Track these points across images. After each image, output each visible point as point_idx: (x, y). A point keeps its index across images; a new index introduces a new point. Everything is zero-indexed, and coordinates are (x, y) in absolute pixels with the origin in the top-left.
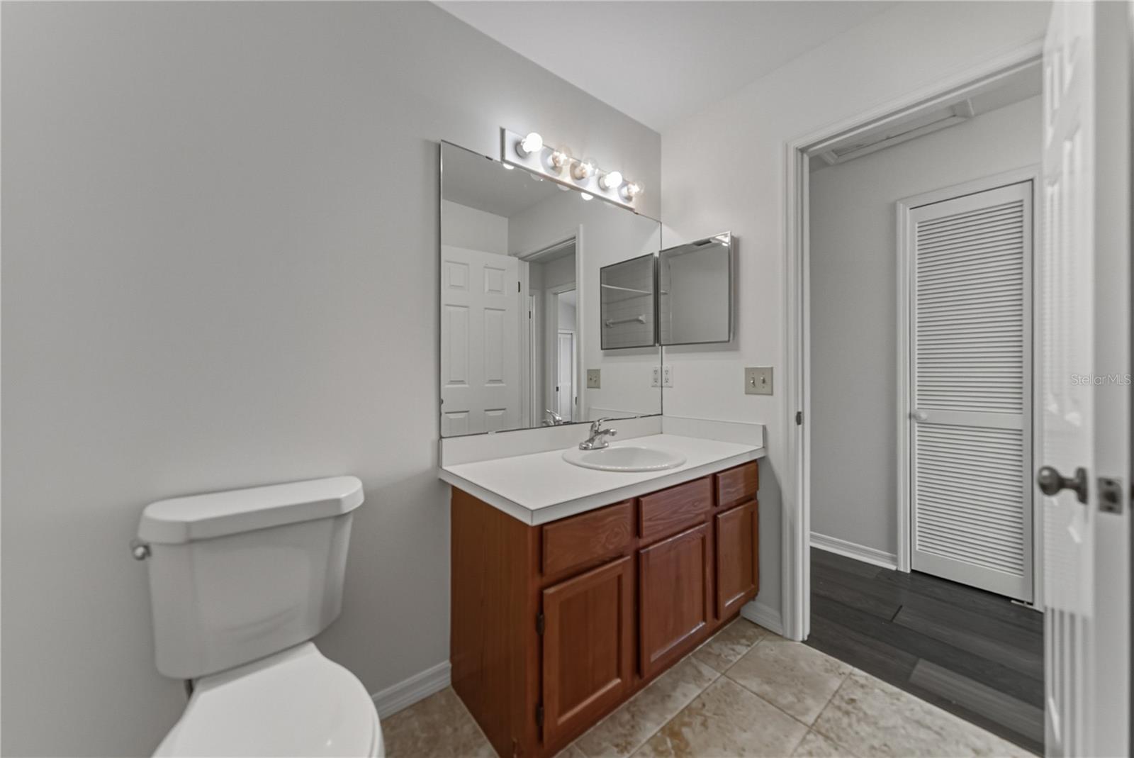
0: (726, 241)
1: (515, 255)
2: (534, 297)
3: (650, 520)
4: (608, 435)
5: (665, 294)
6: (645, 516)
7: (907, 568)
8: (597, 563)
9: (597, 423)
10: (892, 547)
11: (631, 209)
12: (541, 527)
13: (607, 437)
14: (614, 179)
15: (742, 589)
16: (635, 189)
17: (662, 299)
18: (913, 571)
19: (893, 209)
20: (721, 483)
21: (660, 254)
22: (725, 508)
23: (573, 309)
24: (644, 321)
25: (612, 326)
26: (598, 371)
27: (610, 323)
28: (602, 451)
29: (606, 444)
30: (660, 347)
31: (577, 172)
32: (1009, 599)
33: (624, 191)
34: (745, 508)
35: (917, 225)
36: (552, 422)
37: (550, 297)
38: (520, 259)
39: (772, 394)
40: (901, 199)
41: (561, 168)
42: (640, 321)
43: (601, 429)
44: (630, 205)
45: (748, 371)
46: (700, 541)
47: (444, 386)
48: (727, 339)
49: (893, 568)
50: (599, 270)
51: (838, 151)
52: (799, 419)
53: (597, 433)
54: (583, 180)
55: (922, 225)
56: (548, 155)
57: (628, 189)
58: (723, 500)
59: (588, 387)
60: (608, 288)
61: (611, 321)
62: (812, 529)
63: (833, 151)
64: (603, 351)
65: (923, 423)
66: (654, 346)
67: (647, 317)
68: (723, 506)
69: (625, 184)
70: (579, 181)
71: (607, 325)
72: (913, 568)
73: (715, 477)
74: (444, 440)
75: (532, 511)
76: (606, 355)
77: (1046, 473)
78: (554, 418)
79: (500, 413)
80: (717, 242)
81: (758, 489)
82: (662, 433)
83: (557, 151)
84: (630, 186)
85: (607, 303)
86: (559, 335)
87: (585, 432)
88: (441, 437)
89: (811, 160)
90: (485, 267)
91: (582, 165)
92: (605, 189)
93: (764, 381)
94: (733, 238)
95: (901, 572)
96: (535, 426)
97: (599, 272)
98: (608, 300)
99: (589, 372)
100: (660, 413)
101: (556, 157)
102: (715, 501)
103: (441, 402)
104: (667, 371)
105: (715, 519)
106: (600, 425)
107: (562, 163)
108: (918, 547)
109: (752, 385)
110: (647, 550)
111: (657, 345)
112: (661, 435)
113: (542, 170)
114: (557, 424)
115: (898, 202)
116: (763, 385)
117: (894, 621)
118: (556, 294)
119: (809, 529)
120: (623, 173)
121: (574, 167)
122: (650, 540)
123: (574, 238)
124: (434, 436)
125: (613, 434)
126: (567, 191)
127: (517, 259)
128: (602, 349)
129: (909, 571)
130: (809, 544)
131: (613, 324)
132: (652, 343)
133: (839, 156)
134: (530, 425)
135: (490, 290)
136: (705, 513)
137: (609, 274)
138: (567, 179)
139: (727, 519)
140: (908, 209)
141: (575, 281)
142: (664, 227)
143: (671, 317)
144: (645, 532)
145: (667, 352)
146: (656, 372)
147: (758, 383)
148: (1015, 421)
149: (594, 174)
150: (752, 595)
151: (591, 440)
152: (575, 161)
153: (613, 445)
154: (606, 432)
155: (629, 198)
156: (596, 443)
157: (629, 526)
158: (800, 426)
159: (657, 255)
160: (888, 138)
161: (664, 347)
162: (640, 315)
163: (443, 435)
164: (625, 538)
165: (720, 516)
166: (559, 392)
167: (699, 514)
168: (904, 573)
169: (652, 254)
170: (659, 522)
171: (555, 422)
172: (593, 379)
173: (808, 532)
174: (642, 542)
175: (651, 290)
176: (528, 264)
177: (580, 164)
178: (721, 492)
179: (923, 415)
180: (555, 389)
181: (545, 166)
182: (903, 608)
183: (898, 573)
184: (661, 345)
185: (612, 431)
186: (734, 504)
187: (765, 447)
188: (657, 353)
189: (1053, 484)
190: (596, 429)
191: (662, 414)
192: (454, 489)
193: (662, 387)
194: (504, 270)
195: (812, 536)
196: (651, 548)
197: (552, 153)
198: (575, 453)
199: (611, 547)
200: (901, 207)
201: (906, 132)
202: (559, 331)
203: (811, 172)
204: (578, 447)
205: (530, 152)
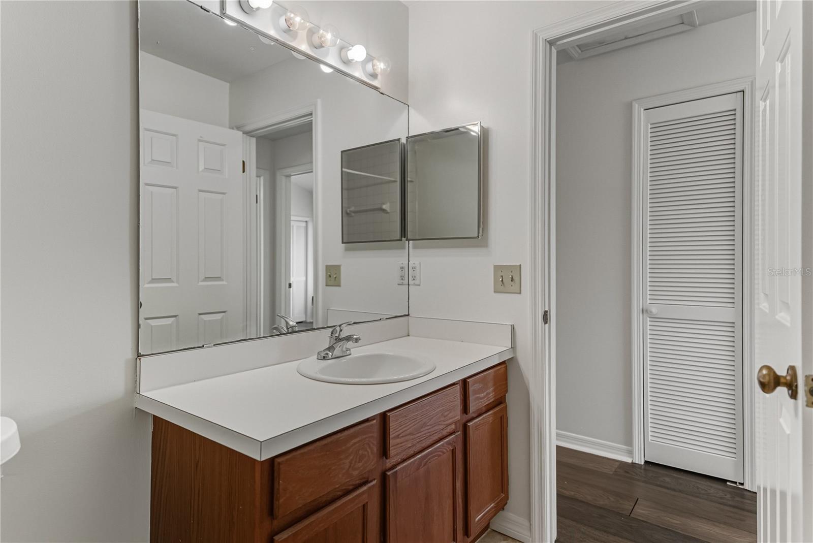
0: (475, 130)
1: (238, 128)
2: (262, 178)
3: (398, 437)
4: (350, 343)
5: (411, 181)
6: (392, 433)
7: (641, 461)
8: (340, 493)
9: (338, 329)
10: (628, 441)
11: (376, 88)
12: (272, 460)
13: (350, 344)
14: (358, 53)
15: (492, 500)
16: (381, 66)
17: (410, 187)
18: (646, 462)
19: (629, 107)
20: (471, 389)
21: (407, 141)
22: (474, 415)
23: (309, 194)
24: (388, 210)
25: (353, 214)
26: (337, 268)
27: (351, 211)
28: (343, 360)
29: (348, 352)
30: (407, 242)
31: (316, 39)
32: (725, 481)
33: (369, 67)
34: (495, 413)
35: (650, 126)
36: (285, 328)
37: (281, 180)
38: (244, 133)
39: (520, 293)
40: (635, 100)
41: (296, 33)
42: (384, 211)
43: (343, 335)
44: (375, 83)
45: (497, 268)
46: (450, 453)
47: (144, 285)
48: (477, 235)
49: (629, 460)
50: (340, 152)
51: (583, 47)
52: (546, 318)
53: (338, 340)
54: (322, 49)
55: (656, 126)
56: (281, 16)
57: (373, 66)
58: (473, 407)
59: (327, 285)
60: (348, 173)
61: (352, 209)
62: (557, 428)
63: (577, 46)
64: (344, 245)
65: (654, 318)
66: (401, 240)
67: (392, 206)
68: (473, 412)
69: (369, 58)
70: (317, 50)
71: (347, 214)
72: (646, 460)
73: (465, 382)
74: (143, 359)
75: (261, 442)
76: (347, 249)
77: (765, 372)
78: (287, 323)
79: (219, 316)
80: (465, 130)
81: (507, 391)
82: (409, 336)
83: (291, 12)
84: (375, 62)
85: (348, 189)
86: (292, 223)
87: (323, 339)
88: (139, 355)
89: (558, 52)
90: (199, 140)
91: (321, 32)
92: (347, 62)
93: (512, 280)
94: (482, 127)
95: (635, 463)
96: (262, 336)
97: (340, 154)
98: (349, 186)
99: (328, 268)
100: (407, 314)
101: (290, 19)
102: (465, 409)
103: (139, 305)
104: (414, 268)
105: (465, 427)
106: (341, 330)
107: (297, 27)
108: (650, 438)
109: (501, 283)
110: (395, 470)
111: (403, 238)
112: (408, 337)
113: (272, 33)
114: (290, 330)
115: (634, 103)
116: (512, 283)
117: (632, 515)
118: (289, 176)
119: (555, 428)
120: (367, 48)
121: (311, 33)
122: (398, 458)
123: (311, 114)
124: (129, 354)
125: (357, 340)
126: (304, 60)
127: (241, 133)
128: (343, 243)
129: (643, 463)
130: (555, 443)
131: (355, 212)
132: (398, 237)
133: (582, 51)
134: (257, 335)
135: (205, 168)
136: (455, 423)
137: (350, 157)
138: (304, 47)
139: (477, 427)
140: (642, 110)
141: (312, 162)
142: (412, 111)
143: (417, 207)
144: (393, 451)
145: (415, 247)
146: (402, 268)
147: (507, 280)
148: (727, 314)
149: (335, 45)
150: (501, 506)
151: (331, 348)
152: (313, 25)
153: (357, 351)
154: (348, 338)
155: (374, 76)
156: (337, 352)
157: (375, 448)
158: (547, 325)
159: (404, 141)
160: (626, 38)
161: (411, 242)
162: (384, 204)
163: (141, 352)
164: (370, 462)
165: (470, 424)
166: (291, 289)
167: (450, 424)
168: (638, 464)
169: (399, 140)
170: (407, 438)
171: (288, 329)
172: (333, 276)
173: (554, 430)
174: (389, 463)
175: (398, 177)
176: (254, 140)
177: (319, 31)
178: (472, 398)
179: (654, 310)
180: (288, 286)
181: (276, 27)
182: (639, 499)
183: (633, 465)
184: (408, 240)
185: (355, 337)
186: (484, 409)
187: (513, 348)
188: (403, 248)
189: (770, 382)
190: (337, 335)
191: (409, 315)
192: (156, 419)
193: (409, 285)
194: (224, 145)
195: (558, 435)
196: (398, 468)
197: (285, 13)
198: (312, 364)
199: (355, 473)
200: (636, 106)
201: (643, 34)
202: (292, 218)
203: (558, 64)
204: (316, 357)
205: (258, 9)
